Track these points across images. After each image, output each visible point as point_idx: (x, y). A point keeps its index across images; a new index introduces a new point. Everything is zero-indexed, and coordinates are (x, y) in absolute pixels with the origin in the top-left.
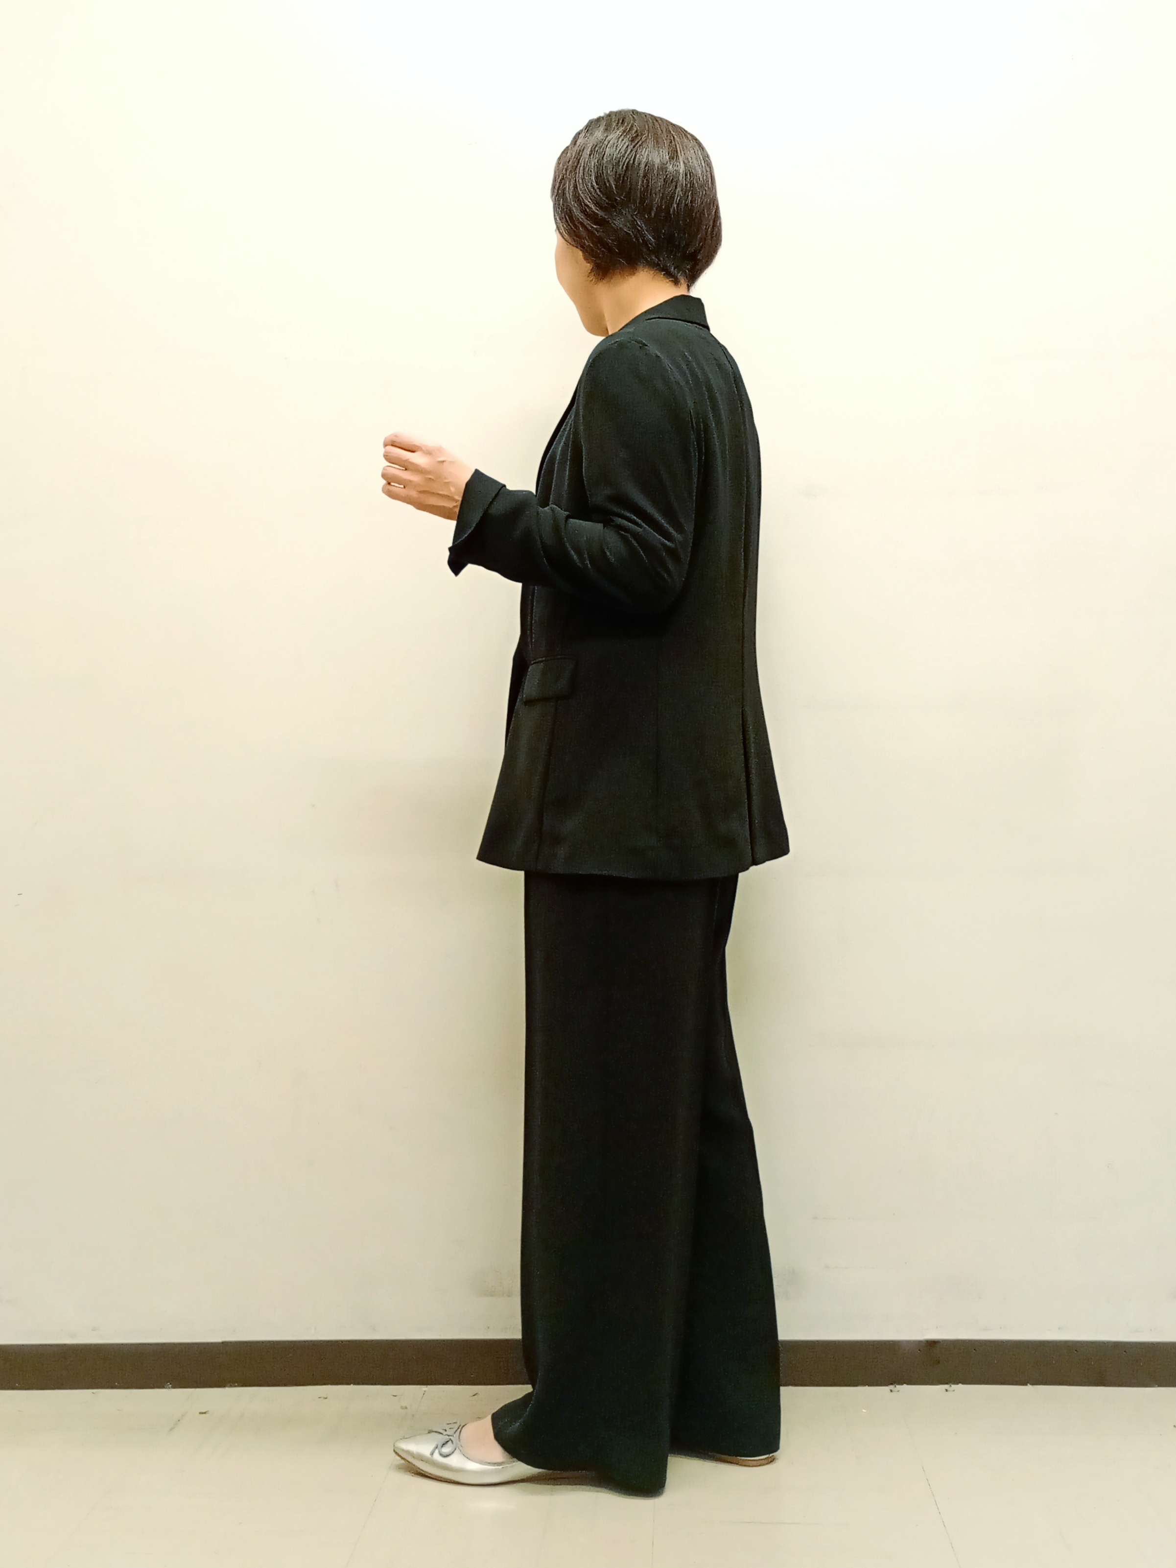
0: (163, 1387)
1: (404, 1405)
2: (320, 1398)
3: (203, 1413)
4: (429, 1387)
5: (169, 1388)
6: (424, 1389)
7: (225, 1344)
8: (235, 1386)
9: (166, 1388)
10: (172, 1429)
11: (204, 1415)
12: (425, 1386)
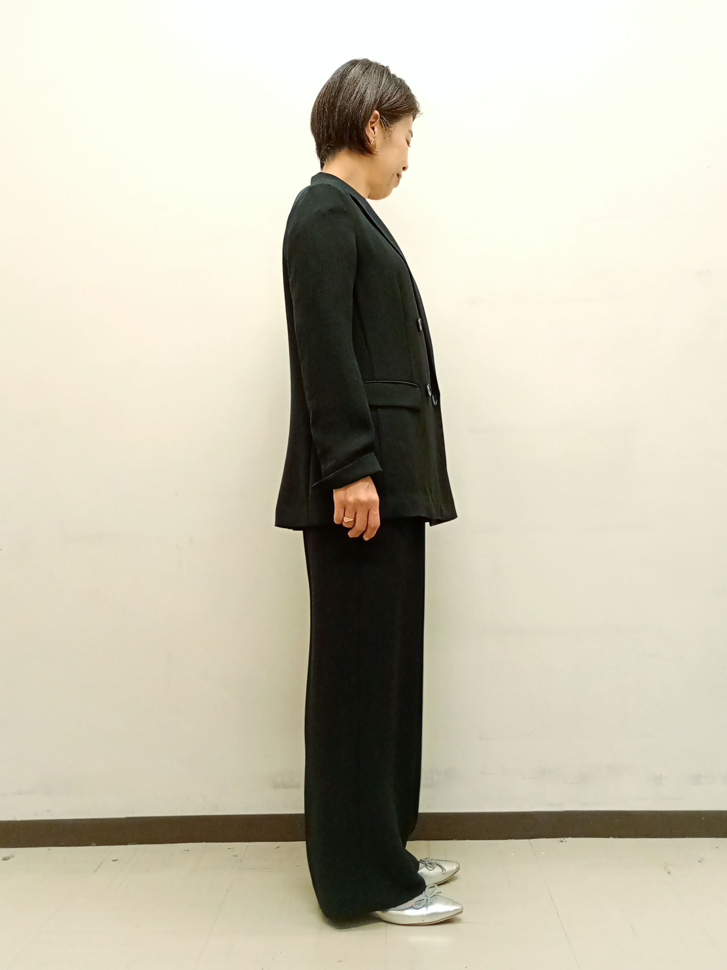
0: (90, 845)
1: (235, 854)
2: (184, 850)
3: (114, 861)
4: (250, 843)
5: (94, 846)
6: (247, 845)
7: (128, 819)
8: (134, 844)
9: (92, 846)
10: (96, 870)
11: (115, 862)
12: (248, 843)
